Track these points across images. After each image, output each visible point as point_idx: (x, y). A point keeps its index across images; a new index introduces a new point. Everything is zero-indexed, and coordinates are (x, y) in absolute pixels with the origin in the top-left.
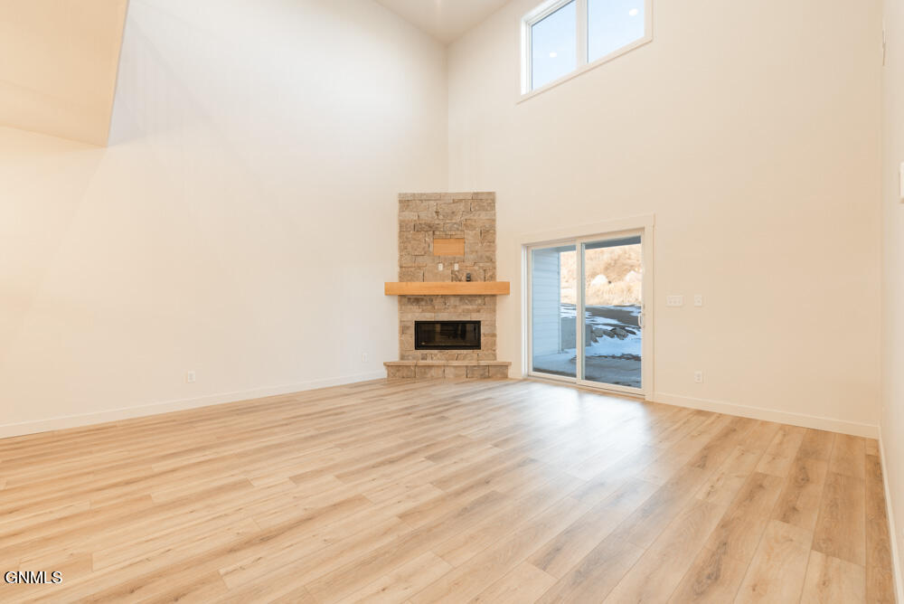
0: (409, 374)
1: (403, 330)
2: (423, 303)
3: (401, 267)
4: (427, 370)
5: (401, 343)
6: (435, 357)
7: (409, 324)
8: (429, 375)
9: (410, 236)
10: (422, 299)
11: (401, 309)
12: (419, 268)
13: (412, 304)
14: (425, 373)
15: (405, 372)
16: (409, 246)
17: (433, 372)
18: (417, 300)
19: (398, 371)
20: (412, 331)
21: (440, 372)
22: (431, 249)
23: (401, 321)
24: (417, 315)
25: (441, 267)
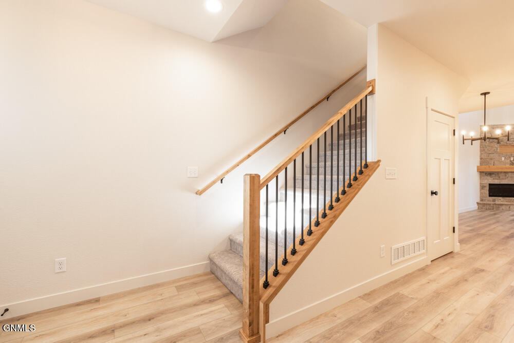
0: (490, 207)
1: (482, 187)
2: (494, 175)
3: (481, 159)
4: (500, 206)
5: (481, 193)
6: (500, 200)
7: (485, 185)
8: (501, 209)
9: (487, 144)
10: (493, 174)
11: (480, 178)
12: (491, 159)
13: (487, 176)
14: (499, 207)
15: (488, 207)
16: (486, 150)
17: (503, 207)
18: (490, 174)
19: (484, 206)
20: (488, 188)
21: (508, 208)
22: (498, 150)
23: (481, 184)
24: (490, 180)
25: (503, 159)
